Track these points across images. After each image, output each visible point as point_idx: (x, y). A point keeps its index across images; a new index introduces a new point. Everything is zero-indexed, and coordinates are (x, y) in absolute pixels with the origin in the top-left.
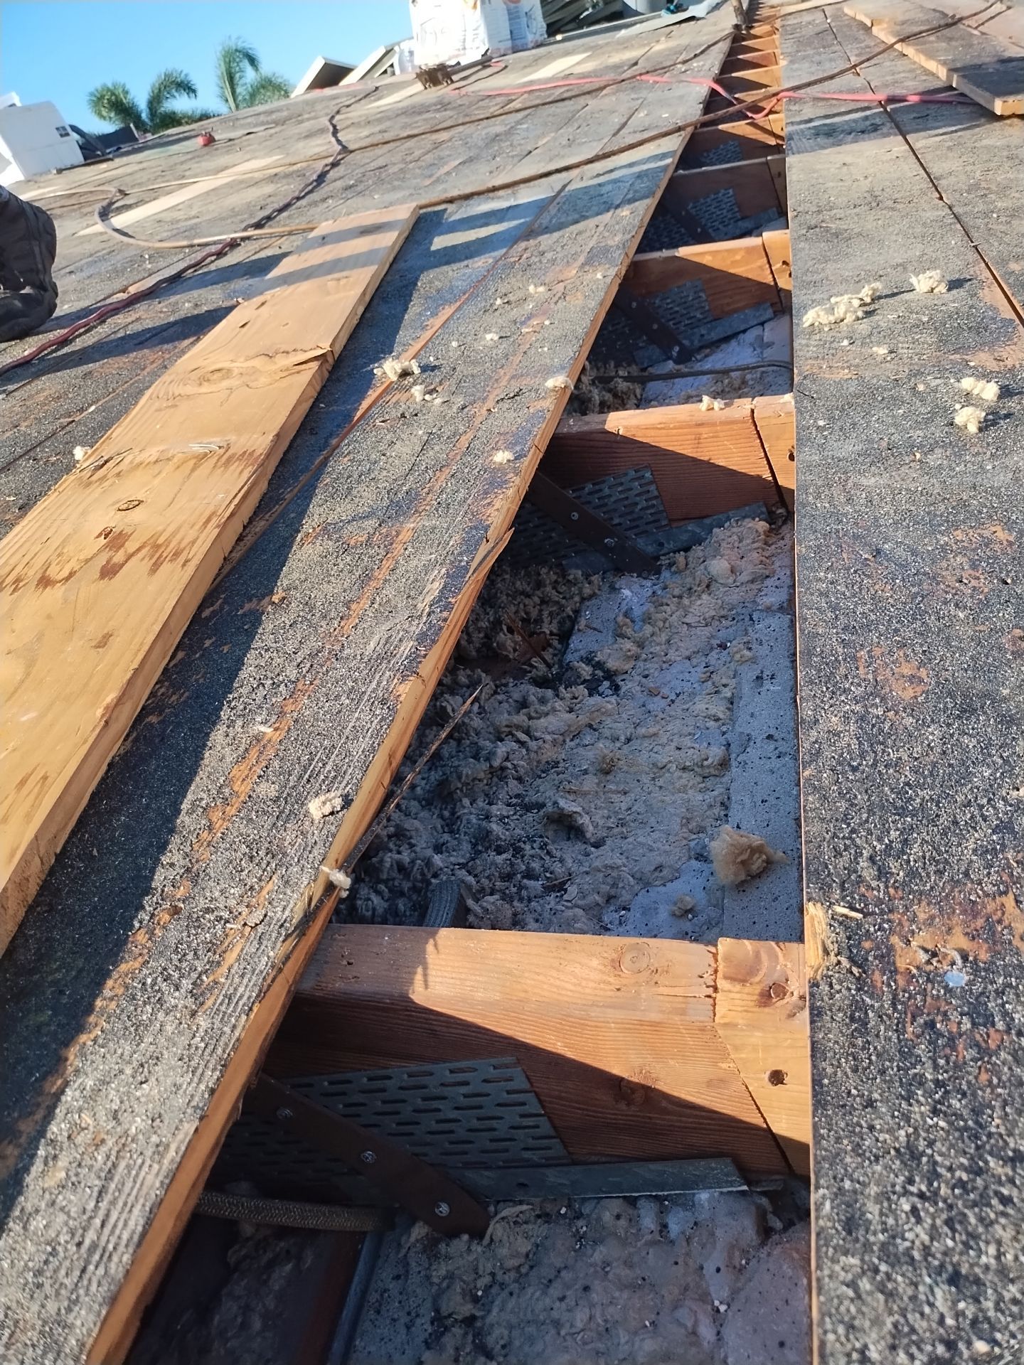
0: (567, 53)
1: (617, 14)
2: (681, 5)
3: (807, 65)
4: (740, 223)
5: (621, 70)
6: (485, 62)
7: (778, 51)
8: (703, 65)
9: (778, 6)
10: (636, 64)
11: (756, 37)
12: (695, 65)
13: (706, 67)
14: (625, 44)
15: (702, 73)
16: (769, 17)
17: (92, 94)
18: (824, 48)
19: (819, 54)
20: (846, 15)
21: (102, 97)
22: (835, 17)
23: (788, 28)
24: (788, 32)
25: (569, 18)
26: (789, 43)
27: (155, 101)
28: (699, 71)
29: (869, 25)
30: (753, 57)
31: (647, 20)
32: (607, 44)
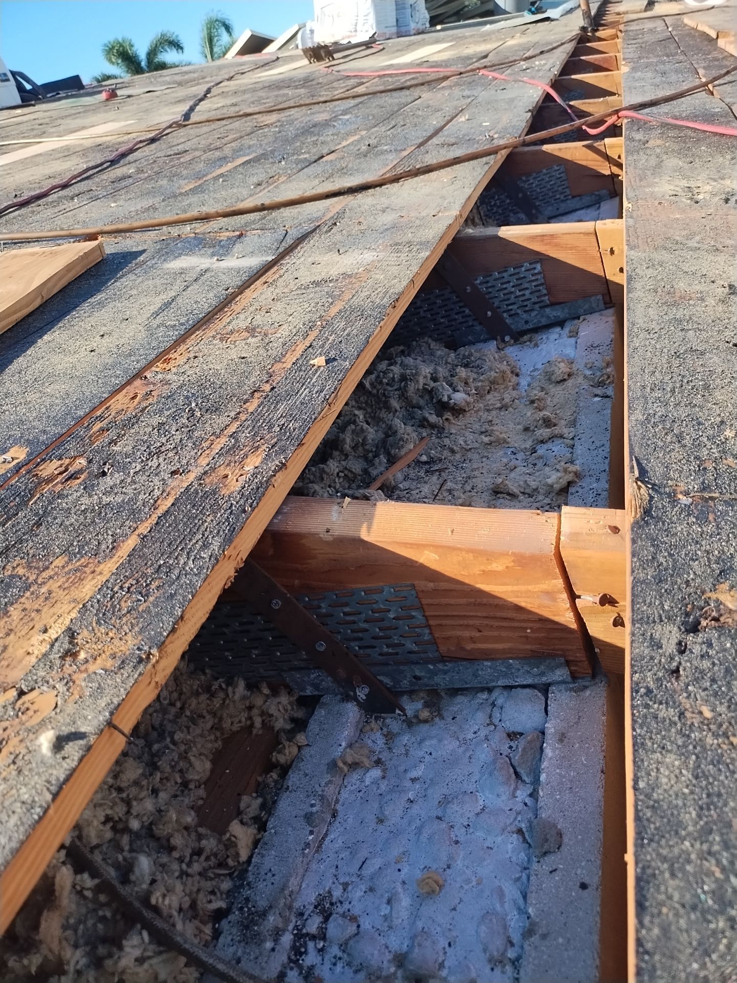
0: (437, 41)
1: (490, 12)
2: (541, 8)
3: (649, 75)
4: (548, 310)
5: (471, 61)
6: (367, 45)
7: (620, 56)
8: (545, 64)
9: (624, 13)
10: (486, 57)
11: (600, 39)
12: (537, 63)
13: (547, 67)
14: (485, 38)
15: (541, 74)
16: (612, 23)
17: (105, 45)
18: (668, 56)
19: (663, 63)
20: (686, 25)
21: (113, 47)
22: (675, 27)
23: (631, 34)
24: (631, 37)
25: (451, 13)
26: (631, 49)
27: (152, 53)
28: (539, 70)
29: (715, 37)
30: (596, 59)
31: (513, 18)
32: (471, 36)
